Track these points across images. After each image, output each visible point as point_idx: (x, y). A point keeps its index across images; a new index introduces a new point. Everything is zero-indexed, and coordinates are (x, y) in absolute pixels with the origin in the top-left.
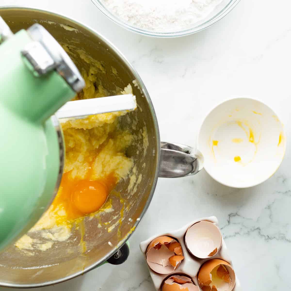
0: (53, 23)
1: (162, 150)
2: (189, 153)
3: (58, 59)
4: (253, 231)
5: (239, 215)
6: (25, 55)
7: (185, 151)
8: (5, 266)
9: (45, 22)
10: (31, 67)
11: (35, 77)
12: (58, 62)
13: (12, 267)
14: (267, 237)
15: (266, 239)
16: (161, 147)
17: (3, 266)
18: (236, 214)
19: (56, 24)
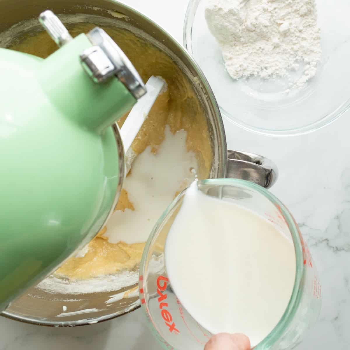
0: (99, 9)
1: (229, 160)
2: (260, 163)
3: (119, 64)
4: (321, 242)
5: (306, 226)
6: (85, 60)
7: (255, 161)
8: (43, 298)
9: (89, 7)
10: (91, 73)
11: (95, 83)
12: (119, 68)
13: (51, 299)
14: (335, 249)
15: (334, 251)
16: (227, 157)
17: (41, 297)
18: (304, 224)
19: (103, 11)
